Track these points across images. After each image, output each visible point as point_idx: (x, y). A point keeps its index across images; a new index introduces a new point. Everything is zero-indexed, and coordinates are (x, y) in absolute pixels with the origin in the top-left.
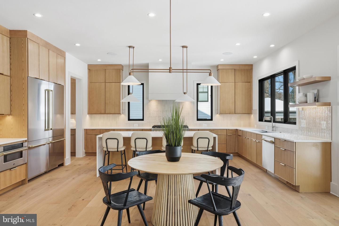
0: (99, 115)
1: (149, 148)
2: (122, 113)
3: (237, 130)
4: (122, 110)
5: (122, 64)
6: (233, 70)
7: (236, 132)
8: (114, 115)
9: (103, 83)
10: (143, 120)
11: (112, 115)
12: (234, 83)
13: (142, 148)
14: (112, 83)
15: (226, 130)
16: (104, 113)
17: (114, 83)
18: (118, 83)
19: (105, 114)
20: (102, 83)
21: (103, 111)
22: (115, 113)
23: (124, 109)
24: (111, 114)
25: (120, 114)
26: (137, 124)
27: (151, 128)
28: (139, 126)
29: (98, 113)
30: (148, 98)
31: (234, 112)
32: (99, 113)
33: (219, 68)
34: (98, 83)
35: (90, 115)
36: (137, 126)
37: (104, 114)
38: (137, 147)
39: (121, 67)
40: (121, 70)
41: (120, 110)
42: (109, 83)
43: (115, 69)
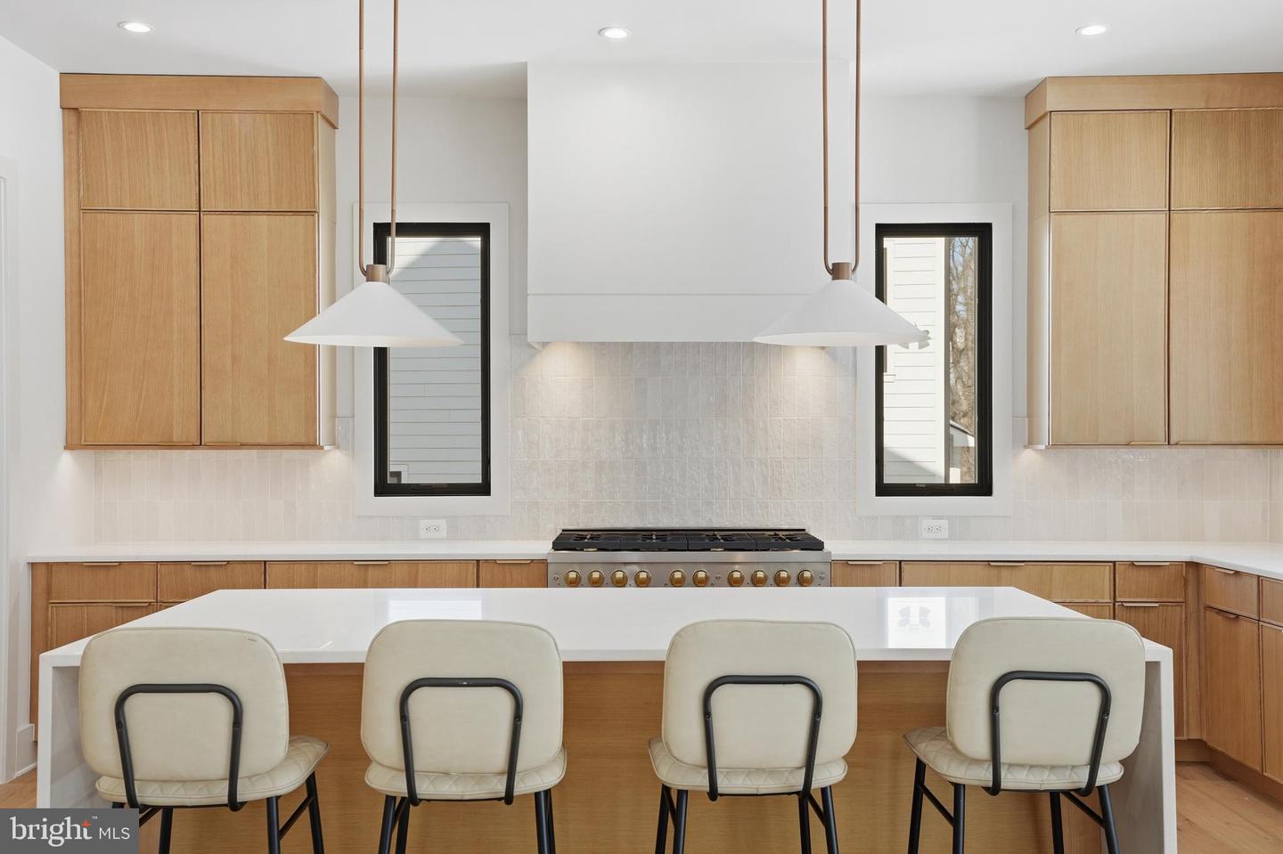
0: (160, 453)
1: (538, 769)
2: (334, 443)
3: (1194, 566)
4: (333, 416)
5: (324, 77)
6: (1160, 122)
7: (1186, 581)
8: (270, 453)
9: (184, 217)
10: (483, 489)
11: (254, 453)
12: (1163, 218)
13: (464, 775)
14: (254, 218)
15: (1107, 570)
16: (195, 439)
17: (264, 219)
18: (301, 219)
19: (200, 444)
20: (174, 217)
21: (183, 428)
22: (279, 440)
23: (342, 409)
24: (243, 446)
25: (313, 445)
26: (443, 523)
27: (541, 548)
28: (454, 534)
29: (145, 439)
30: (518, 334)
31: (1161, 435)
32: (154, 440)
33: (1053, 101)
34: (143, 217)
35: (90, 453)
36: (444, 533)
37: (193, 446)
38: (418, 765)
39: (315, 99)
40: (321, 126)
41: (311, 419)
42: (228, 218)
43: (273, 112)
